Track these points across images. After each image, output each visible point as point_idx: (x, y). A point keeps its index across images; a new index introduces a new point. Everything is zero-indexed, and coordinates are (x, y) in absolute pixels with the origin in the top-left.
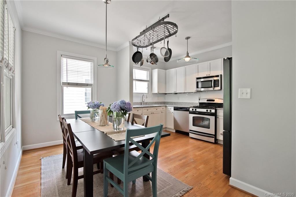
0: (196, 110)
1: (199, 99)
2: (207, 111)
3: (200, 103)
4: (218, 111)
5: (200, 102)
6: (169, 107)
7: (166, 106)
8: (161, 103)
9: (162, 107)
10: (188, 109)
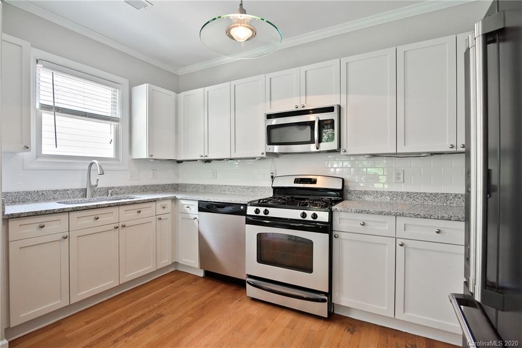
0: (266, 212)
1: (272, 177)
2: (304, 215)
3: (275, 189)
4: (336, 216)
5: (273, 186)
6: (183, 202)
7: (175, 200)
8: (164, 188)
9: (159, 204)
10: (242, 207)
